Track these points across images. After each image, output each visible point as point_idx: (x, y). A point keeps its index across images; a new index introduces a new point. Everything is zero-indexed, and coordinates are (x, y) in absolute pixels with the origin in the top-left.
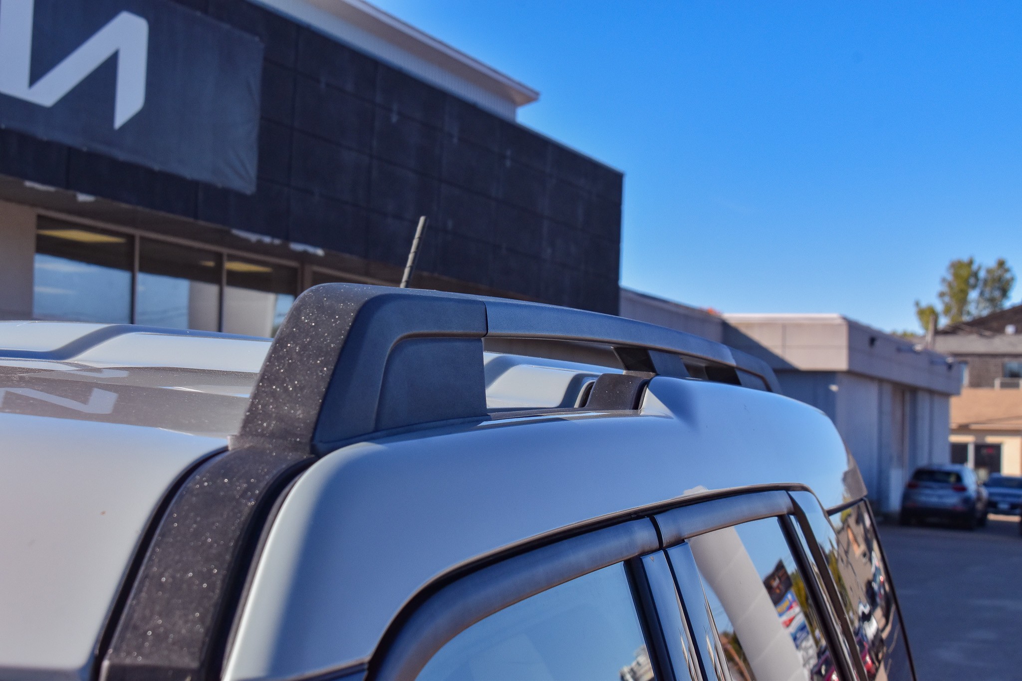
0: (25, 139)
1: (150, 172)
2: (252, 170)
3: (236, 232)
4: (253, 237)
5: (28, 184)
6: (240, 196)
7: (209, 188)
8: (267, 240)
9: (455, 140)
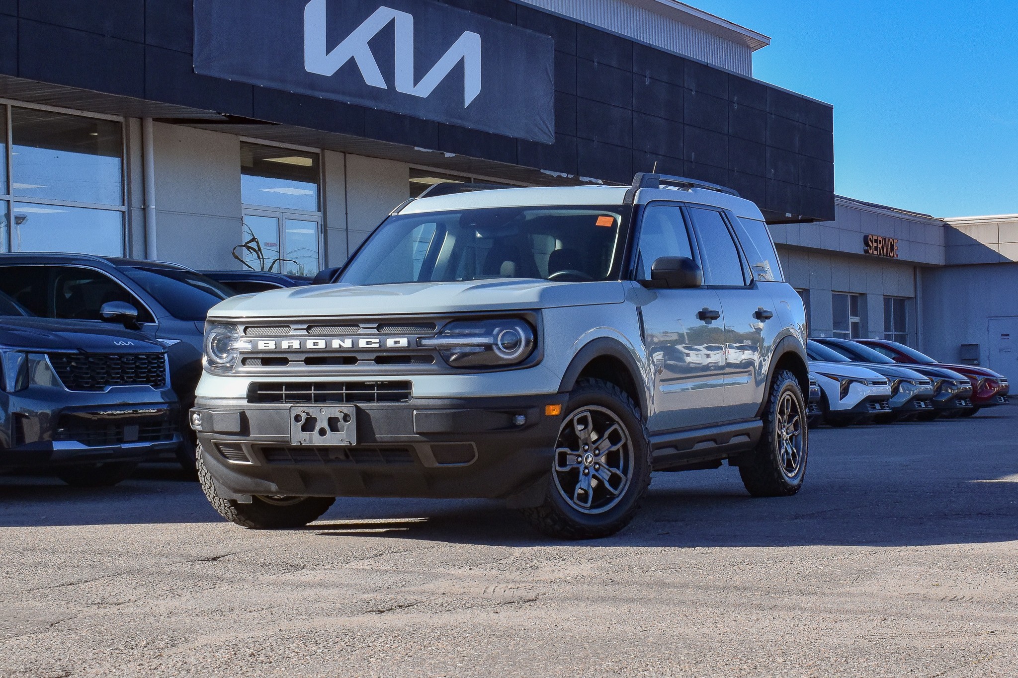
0: (414, 120)
1: (487, 134)
2: (552, 129)
3: (542, 171)
4: (555, 174)
5: (416, 148)
6: (545, 146)
7: (525, 142)
8: (564, 175)
9: (693, 93)
